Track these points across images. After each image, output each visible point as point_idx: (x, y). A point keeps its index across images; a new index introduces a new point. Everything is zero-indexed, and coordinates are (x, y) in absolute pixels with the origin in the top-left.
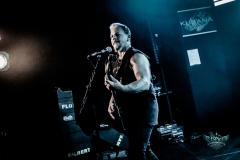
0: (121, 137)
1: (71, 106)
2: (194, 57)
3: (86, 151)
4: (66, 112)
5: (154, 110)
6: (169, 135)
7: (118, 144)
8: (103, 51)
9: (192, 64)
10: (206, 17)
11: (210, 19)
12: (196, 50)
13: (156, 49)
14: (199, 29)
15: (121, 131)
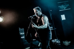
0: (40, 43)
1: (23, 33)
2: (63, 17)
3: (28, 48)
4: (22, 36)
5: (50, 34)
6: (55, 43)
7: (39, 46)
8: (34, 16)
9: (62, 20)
10: (67, 4)
11: (68, 5)
12: (64, 15)
13: (51, 15)
14: (65, 8)
15: (40, 41)
